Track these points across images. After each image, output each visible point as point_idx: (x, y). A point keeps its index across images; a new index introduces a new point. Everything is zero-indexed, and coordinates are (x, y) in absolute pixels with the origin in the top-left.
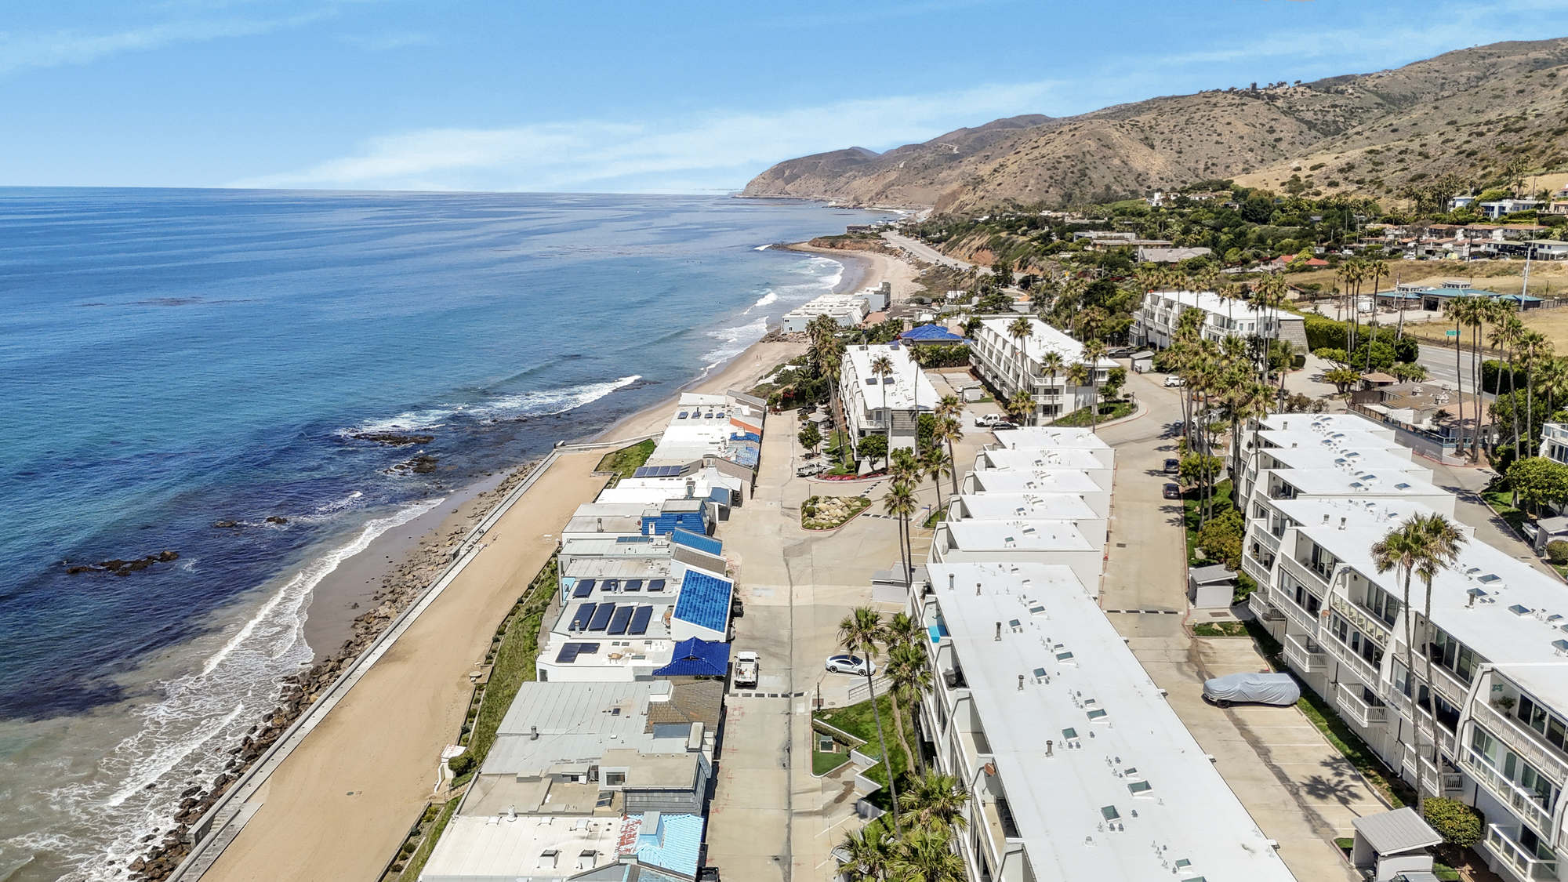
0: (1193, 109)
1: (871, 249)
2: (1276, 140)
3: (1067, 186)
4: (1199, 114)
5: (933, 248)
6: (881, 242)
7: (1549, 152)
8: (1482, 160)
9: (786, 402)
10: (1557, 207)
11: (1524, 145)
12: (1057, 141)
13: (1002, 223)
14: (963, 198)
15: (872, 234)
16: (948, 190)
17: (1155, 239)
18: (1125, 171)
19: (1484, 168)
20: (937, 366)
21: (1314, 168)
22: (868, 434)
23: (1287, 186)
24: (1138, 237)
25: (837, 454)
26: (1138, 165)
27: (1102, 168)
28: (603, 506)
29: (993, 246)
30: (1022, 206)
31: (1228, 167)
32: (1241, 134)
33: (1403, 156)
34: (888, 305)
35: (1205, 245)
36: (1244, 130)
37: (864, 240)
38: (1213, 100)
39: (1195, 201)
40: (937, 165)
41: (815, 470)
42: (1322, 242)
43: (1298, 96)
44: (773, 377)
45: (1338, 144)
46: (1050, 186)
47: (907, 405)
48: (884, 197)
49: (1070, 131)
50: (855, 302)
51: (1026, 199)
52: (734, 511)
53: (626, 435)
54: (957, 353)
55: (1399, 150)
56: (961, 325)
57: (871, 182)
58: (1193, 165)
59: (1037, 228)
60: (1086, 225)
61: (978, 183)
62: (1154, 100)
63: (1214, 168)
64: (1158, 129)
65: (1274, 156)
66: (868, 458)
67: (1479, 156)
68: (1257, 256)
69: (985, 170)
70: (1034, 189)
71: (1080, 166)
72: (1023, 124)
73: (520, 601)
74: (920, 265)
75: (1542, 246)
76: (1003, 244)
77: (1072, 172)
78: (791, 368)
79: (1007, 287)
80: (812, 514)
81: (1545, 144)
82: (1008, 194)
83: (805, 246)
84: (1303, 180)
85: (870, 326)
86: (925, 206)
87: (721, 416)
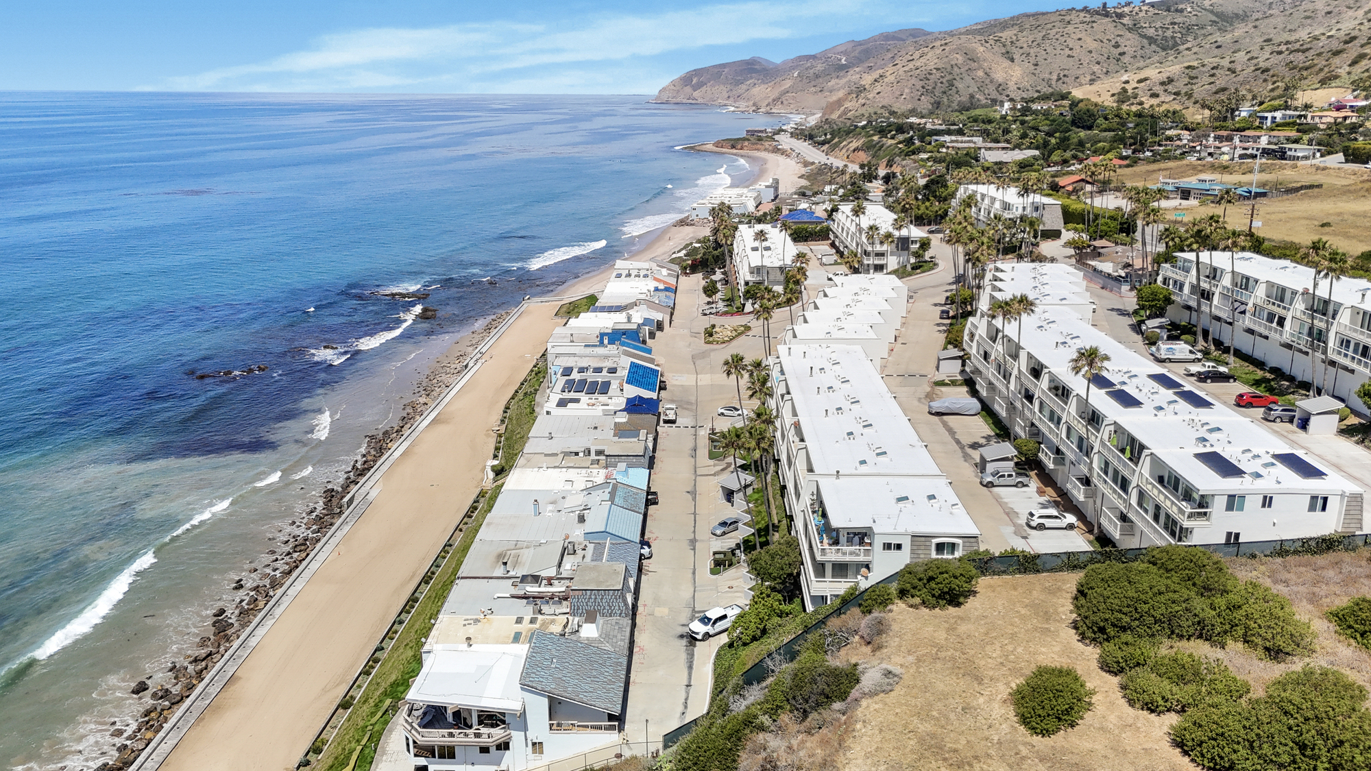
0: (1049, 26)
1: (765, 150)
2: (1120, 54)
3: (937, 94)
4: (1054, 31)
5: (819, 149)
6: (775, 143)
7: (1326, 69)
8: (1273, 76)
9: (694, 268)
10: (1313, 118)
11: (1308, 64)
12: (930, 55)
13: (875, 129)
14: (848, 105)
15: (767, 137)
16: (834, 98)
17: (998, 142)
18: (987, 81)
19: (1274, 83)
20: (806, 241)
21: (1140, 81)
22: (751, 284)
23: (1115, 97)
24: (984, 141)
25: (730, 301)
26: (999, 76)
27: (968, 79)
28: (571, 328)
29: (868, 147)
30: (896, 113)
31: (1077, 78)
32: (1090, 49)
33: (1215, 71)
34: (776, 197)
35: (1037, 148)
36: (1093, 45)
37: (760, 142)
38: (1067, 18)
39: (1037, 110)
40: (827, 74)
41: (714, 311)
42: (1131, 145)
43: (1142, 14)
44: (684, 252)
45: (1170, 59)
46: (922, 94)
47: (778, 264)
48: (779, 103)
49: (941, 45)
50: (749, 194)
51: (901, 106)
52: (658, 334)
53: (576, 291)
54: (821, 230)
55: (1212, 66)
56: (826, 210)
57: (769, 89)
58: (1047, 76)
59: (904, 133)
60: (943, 130)
61: (861, 91)
62: (1018, 17)
63: (1065, 79)
64: (1018, 44)
65: (1118, 68)
66: (750, 301)
67: (1271, 73)
68: (1075, 157)
69: (867, 80)
70: (908, 97)
71: (949, 77)
72: (904, 37)
73: (517, 392)
74: (806, 164)
75: (1290, 149)
76: (875, 146)
77: (942, 83)
78: (698, 245)
79: (871, 182)
80: (711, 335)
81: (1324, 63)
82: (885, 102)
83: (710, 147)
84: (1130, 91)
85: (761, 213)
86: (815, 111)
87: (646, 276)
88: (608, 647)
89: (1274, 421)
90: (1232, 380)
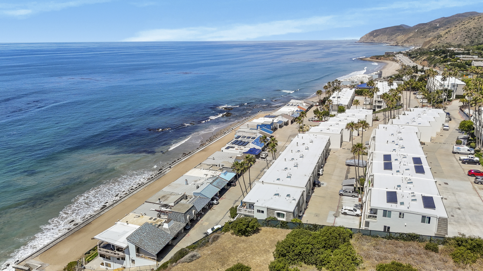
1: (390, 60)
3: (473, 38)
5: (411, 60)
6: (394, 57)
12: (472, 22)
14: (433, 42)
15: (393, 55)
16: (429, 39)
24: (478, 57)
29: (428, 59)
37: (388, 57)
40: (429, 30)
46: (466, 38)
48: (407, 42)
49: (478, 18)
52: (284, 126)
57: (403, 37)
59: (445, 54)
60: (461, 53)
61: (439, 37)
69: (443, 32)
70: (459, 40)
71: (479, 31)
74: (402, 65)
76: (431, 59)
77: (476, 33)
82: (448, 42)
83: (368, 59)
87: (298, 106)
88: (169, 233)
89: (478, 183)
90: (478, 164)
